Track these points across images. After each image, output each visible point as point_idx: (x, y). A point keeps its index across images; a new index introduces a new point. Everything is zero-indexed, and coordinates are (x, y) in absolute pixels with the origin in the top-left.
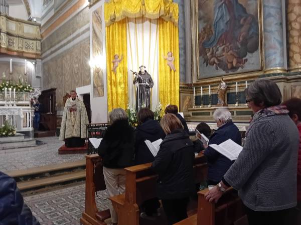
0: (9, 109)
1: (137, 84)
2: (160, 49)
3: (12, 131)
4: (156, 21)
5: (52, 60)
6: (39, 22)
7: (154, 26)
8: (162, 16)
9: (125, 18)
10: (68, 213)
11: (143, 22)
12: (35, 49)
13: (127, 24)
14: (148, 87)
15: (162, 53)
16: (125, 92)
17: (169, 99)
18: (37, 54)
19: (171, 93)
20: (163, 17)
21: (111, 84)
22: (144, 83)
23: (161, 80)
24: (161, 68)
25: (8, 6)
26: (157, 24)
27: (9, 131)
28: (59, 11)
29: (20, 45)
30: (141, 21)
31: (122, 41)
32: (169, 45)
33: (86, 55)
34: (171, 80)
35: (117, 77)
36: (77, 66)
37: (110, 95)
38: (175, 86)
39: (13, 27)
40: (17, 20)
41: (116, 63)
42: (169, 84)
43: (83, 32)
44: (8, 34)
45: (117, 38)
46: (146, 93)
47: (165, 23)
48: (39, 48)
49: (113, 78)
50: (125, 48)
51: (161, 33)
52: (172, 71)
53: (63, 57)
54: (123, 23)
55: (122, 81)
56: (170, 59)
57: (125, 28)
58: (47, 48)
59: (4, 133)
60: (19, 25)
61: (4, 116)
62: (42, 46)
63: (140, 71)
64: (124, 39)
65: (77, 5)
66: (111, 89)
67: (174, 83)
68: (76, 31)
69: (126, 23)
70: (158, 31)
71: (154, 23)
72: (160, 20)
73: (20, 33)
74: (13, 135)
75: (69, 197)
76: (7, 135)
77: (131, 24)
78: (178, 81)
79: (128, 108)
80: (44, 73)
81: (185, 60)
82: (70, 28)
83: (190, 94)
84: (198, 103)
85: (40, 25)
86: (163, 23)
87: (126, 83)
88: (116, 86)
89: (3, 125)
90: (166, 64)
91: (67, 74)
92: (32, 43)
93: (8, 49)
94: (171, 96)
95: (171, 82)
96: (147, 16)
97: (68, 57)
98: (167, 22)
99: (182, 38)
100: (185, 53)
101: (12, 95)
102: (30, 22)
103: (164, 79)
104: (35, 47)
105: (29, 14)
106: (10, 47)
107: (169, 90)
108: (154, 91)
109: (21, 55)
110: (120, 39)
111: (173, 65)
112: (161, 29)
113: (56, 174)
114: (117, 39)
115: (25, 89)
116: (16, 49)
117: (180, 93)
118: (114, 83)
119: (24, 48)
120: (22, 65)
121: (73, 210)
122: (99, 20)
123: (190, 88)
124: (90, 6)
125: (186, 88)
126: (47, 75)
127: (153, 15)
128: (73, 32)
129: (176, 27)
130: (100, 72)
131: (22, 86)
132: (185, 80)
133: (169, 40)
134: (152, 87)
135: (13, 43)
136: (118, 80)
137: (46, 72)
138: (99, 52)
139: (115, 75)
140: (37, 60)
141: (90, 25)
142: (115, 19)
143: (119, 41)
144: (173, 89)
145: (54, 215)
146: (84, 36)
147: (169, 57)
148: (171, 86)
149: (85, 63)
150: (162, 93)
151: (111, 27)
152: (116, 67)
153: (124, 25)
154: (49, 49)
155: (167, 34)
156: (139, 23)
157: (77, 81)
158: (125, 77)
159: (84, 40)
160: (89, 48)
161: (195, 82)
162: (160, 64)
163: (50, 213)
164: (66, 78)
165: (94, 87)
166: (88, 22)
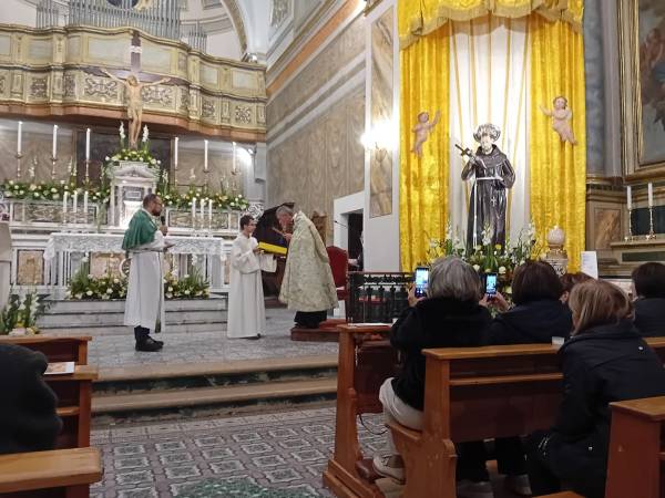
0: (198, 242)
1: (473, 179)
2: (534, 92)
3: (203, 287)
4: (524, 24)
5: (286, 142)
6: (262, 63)
7: (519, 37)
8: (538, 8)
9: (446, 25)
10: (300, 459)
11: (490, 31)
12: (254, 120)
13: (451, 38)
14: (499, 186)
15: (539, 101)
16: (442, 201)
17: (557, 216)
18: (257, 132)
19: (562, 201)
20: (540, 12)
21: (408, 183)
22: (489, 175)
23: (536, 170)
24: (535, 137)
25: (205, 36)
26: (527, 32)
27: (197, 288)
28: (303, 32)
29: (226, 114)
30: (485, 27)
31: (439, 79)
32: (557, 79)
33: (356, 122)
34: (563, 167)
35: (423, 166)
36: (337, 150)
37: (406, 210)
38: (573, 182)
39: (213, 76)
40: (221, 62)
41: (422, 133)
42: (558, 177)
43: (352, 74)
44: (203, 91)
45: (426, 73)
46: (494, 200)
47: (547, 26)
48: (262, 119)
49: (414, 168)
50: (444, 95)
51: (538, 52)
52: (567, 143)
53: (310, 133)
54: (441, 38)
55: (435, 173)
56: (561, 113)
57: (445, 49)
58: (277, 118)
59: (187, 292)
60: (224, 72)
61: (190, 256)
62: (269, 113)
63: (480, 148)
64: (444, 74)
65: (341, 14)
66: (409, 195)
67: (572, 174)
68: (336, 71)
69: (448, 35)
70: (530, 48)
71: (520, 31)
72: (534, 21)
73: (226, 89)
74: (204, 297)
75: (305, 428)
76: (192, 296)
77: (462, 38)
78: (584, 169)
79: (448, 237)
80: (271, 172)
81: (603, 116)
82: (324, 67)
83: (616, 206)
84: (639, 228)
85: (263, 70)
86: (541, 27)
87: (444, 179)
88: (419, 186)
89: (187, 276)
90: (550, 129)
91: (316, 171)
92: (250, 110)
93: (202, 123)
94: (562, 209)
95: (562, 174)
96: (499, 14)
97: (319, 132)
98: (552, 23)
99: (594, 61)
100: (602, 97)
101: (206, 216)
102: (246, 64)
103: (545, 166)
104: (254, 117)
105: (244, 47)
106: (207, 119)
107: (556, 193)
108: (517, 195)
109: (226, 135)
110: (434, 75)
111: (569, 129)
112: (537, 43)
113: (282, 379)
114: (426, 75)
115: (232, 204)
116: (217, 122)
117: (587, 200)
118: (415, 178)
119: (233, 120)
120: (228, 156)
121: (309, 455)
122: (385, 40)
123: (615, 189)
124: (367, 11)
125: (605, 188)
126: (277, 175)
127: (514, 8)
128: (332, 75)
129: (576, 34)
130: (386, 159)
131: (225, 198)
132: (603, 166)
133: (557, 67)
134: (510, 187)
135: (212, 110)
136: (425, 173)
137: (276, 170)
138: (385, 113)
139: (420, 160)
140: (258, 144)
141: (367, 55)
142: (420, 29)
143: (430, 79)
144: (567, 191)
145: (269, 460)
146: (354, 81)
147: (558, 109)
148: (562, 182)
149: (355, 142)
150: (538, 203)
151: (412, 51)
152: (422, 142)
153: (444, 40)
154: (281, 119)
155: (552, 52)
156: (479, 34)
157: (335, 183)
158: (441, 165)
159: (354, 90)
160: (364, 106)
161: (630, 172)
162: (534, 127)
163: (263, 454)
164: (314, 180)
165: (372, 195)
166: (363, 48)
